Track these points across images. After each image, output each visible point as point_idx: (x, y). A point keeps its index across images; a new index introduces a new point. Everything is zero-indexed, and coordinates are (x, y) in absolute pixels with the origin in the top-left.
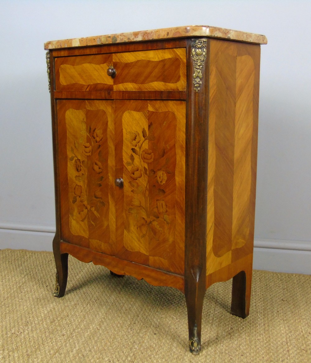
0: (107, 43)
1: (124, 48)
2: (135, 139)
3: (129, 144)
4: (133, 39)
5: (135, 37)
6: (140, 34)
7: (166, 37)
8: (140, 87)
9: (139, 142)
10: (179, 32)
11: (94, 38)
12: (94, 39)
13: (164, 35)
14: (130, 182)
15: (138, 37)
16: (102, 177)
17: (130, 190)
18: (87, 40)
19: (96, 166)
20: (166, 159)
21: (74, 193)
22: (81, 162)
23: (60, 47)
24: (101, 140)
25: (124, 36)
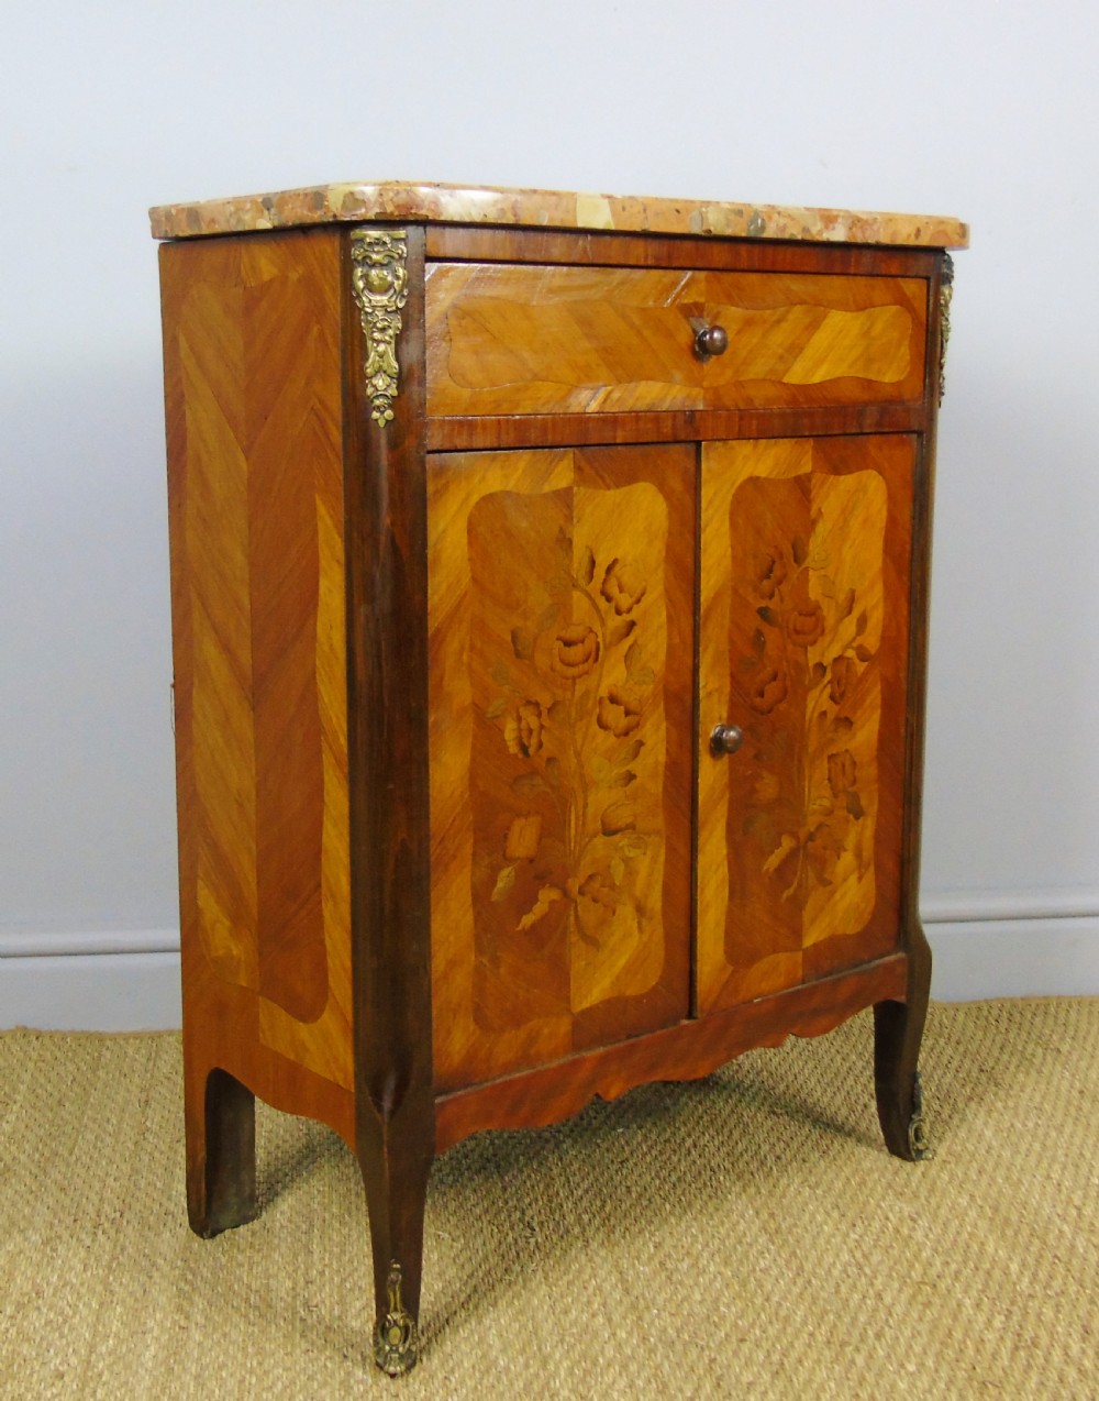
0: (729, 232)
2: (769, 572)
3: (752, 598)
4: (820, 232)
5: (827, 227)
6: (840, 220)
7: (912, 242)
9: (781, 582)
11: (678, 206)
12: (678, 211)
13: (909, 236)
14: (751, 729)
15: (834, 229)
16: (640, 745)
18: (645, 210)
19: (615, 705)
20: (858, 620)
21: (504, 855)
22: (545, 712)
23: (510, 219)
24: (638, 601)
25: (790, 216)
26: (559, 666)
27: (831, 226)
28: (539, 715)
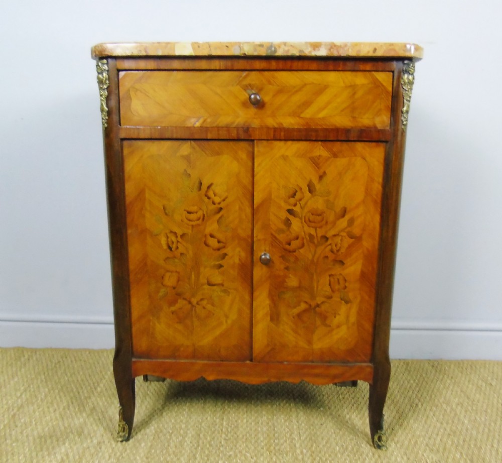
0: (256, 54)
1: (281, 64)
2: (294, 195)
3: (283, 204)
4: (310, 52)
5: (314, 50)
6: (323, 46)
7: (371, 54)
8: (307, 122)
9: (300, 200)
10: (394, 50)
11: (228, 45)
12: (227, 47)
13: (369, 52)
14: (283, 257)
16: (225, 255)
17: (282, 267)
18: (210, 47)
19: (213, 239)
20: (349, 220)
21: (162, 284)
22: (179, 236)
23: (143, 53)
24: (224, 200)
25: (291, 46)
26: (186, 221)
27: (317, 49)
28: (177, 237)
